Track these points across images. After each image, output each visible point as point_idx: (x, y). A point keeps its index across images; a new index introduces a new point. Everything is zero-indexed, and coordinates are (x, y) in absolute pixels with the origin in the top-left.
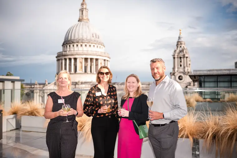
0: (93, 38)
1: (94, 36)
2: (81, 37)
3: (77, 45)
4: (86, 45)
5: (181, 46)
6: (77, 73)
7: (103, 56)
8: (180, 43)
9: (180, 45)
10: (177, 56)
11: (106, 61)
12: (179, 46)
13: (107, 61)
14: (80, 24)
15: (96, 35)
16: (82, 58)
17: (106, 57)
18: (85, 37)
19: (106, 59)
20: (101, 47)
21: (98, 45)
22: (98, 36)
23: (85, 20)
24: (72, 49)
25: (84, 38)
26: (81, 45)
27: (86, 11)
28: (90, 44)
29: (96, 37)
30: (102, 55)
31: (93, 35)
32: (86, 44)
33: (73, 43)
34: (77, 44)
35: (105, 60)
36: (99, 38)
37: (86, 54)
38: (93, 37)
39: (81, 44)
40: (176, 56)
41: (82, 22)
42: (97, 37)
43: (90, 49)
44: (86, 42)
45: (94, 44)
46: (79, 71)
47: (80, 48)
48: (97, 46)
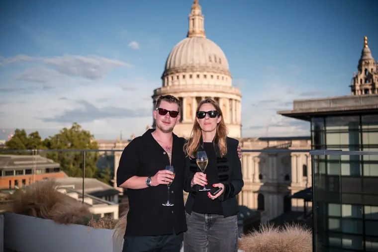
0: (210, 63)
1: (213, 59)
2: (191, 62)
3: (184, 77)
4: (198, 76)
5: (367, 67)
6: (183, 122)
7: (227, 93)
8: (366, 63)
9: (364, 65)
10: (360, 86)
11: (234, 102)
12: (363, 69)
13: (236, 100)
14: (190, 41)
15: (215, 58)
16: (192, 97)
17: (232, 94)
18: (196, 62)
19: (234, 97)
20: (225, 78)
21: (218, 74)
22: (220, 59)
23: (199, 34)
24: (176, 83)
25: (195, 65)
26: (191, 76)
27: (199, 19)
28: (205, 73)
29: (216, 61)
30: (225, 91)
31: (210, 57)
32: (198, 73)
33: (177, 72)
34: (184, 74)
35: (231, 100)
36: (220, 62)
37: (198, 90)
38: (210, 61)
39: (191, 73)
40: (358, 88)
41: (192, 39)
42: (218, 60)
43: (205, 82)
44: (198, 70)
45: (212, 74)
46: (187, 118)
47: (188, 81)
48: (218, 77)
